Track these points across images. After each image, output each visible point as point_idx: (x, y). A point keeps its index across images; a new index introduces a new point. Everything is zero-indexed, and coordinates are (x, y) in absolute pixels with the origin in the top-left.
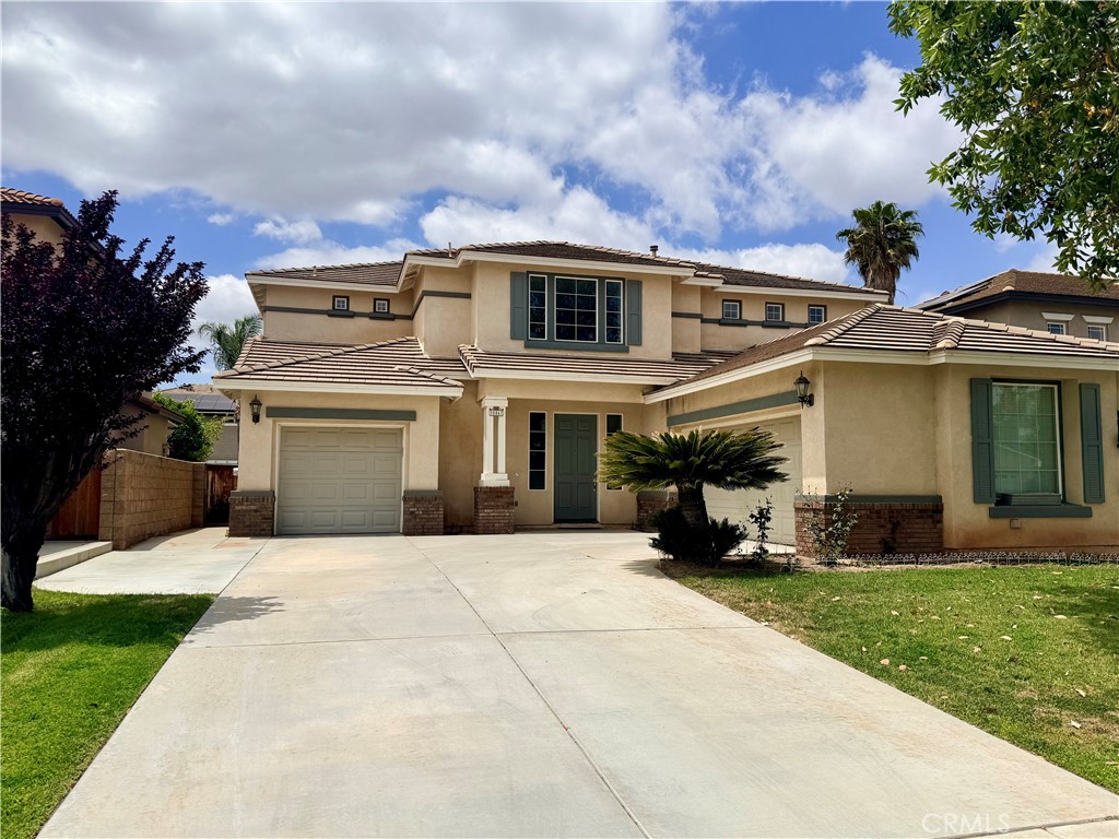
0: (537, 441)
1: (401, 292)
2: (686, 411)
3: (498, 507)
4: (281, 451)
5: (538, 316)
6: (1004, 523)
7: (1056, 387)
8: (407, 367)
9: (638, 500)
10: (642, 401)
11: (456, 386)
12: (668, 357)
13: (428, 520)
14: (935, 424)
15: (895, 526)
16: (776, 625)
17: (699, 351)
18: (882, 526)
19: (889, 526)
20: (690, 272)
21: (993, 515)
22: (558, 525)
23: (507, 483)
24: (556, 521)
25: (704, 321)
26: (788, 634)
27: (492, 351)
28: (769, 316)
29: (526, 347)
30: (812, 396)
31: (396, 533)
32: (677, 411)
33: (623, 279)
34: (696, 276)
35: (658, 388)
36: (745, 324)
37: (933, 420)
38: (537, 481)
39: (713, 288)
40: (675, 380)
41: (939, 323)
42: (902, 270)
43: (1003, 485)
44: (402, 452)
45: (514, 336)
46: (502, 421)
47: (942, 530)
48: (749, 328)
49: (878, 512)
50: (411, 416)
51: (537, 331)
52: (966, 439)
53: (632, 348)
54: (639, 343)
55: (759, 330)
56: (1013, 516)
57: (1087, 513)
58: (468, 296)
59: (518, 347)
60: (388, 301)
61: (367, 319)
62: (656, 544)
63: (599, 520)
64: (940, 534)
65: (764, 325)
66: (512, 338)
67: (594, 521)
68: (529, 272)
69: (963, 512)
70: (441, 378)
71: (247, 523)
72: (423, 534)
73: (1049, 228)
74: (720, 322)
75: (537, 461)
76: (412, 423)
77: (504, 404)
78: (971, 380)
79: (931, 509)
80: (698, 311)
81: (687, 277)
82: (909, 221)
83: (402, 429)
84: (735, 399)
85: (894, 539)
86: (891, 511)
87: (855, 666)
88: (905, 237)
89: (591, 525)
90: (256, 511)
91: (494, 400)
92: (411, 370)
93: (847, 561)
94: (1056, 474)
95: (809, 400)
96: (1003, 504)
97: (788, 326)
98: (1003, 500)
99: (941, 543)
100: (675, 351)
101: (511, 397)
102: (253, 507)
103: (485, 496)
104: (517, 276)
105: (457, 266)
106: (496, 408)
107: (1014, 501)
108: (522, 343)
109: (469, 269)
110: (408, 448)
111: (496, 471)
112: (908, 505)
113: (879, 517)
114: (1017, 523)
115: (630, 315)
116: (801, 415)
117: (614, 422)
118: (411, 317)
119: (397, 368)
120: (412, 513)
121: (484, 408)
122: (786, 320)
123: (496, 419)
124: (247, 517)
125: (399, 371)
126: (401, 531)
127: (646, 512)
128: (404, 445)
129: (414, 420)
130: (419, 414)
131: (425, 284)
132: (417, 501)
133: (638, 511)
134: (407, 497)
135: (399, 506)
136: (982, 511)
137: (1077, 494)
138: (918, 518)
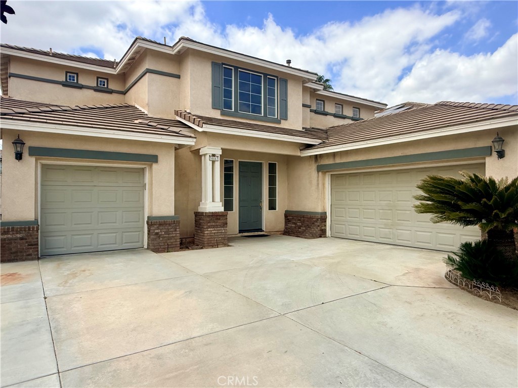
1: (118, 74)
3: (217, 226)
4: (42, 185)
5: (228, 94)
8: (147, 122)
9: (286, 216)
11: (190, 137)
12: (301, 129)
13: (169, 238)
17: (309, 127)
20: (316, 78)
22: (241, 234)
23: (222, 209)
24: (240, 231)
25: (311, 110)
27: (201, 115)
28: (336, 111)
29: (222, 114)
30: (503, 151)
31: (140, 248)
32: (327, 162)
33: (277, 77)
36: (326, 114)
38: (228, 205)
39: (318, 91)
40: (321, 141)
44: (144, 186)
45: (214, 107)
46: (218, 165)
48: (328, 116)
50: (154, 159)
51: (228, 105)
53: (282, 121)
54: (286, 119)
55: (332, 118)
58: (178, 77)
59: (216, 114)
60: (107, 79)
61: (92, 92)
63: (264, 229)
65: (334, 116)
67: (261, 230)
68: (222, 64)
70: (177, 130)
71: (14, 250)
74: (316, 112)
76: (154, 165)
77: (219, 152)
80: (310, 104)
81: (311, 81)
83: (143, 169)
89: (256, 233)
90: (22, 239)
91: (212, 149)
92: (150, 124)
95: (501, 154)
97: (343, 117)
100: (304, 126)
101: (224, 147)
102: (18, 236)
103: (208, 219)
104: (215, 65)
105: (173, 53)
106: (214, 155)
108: (220, 112)
109: (180, 58)
110: (151, 184)
111: (213, 201)
115: (281, 100)
116: (484, 164)
117: (272, 168)
118: (124, 93)
119: (136, 122)
120: (157, 234)
121: (205, 155)
122: (344, 114)
123: (213, 162)
124: (14, 245)
125: (140, 123)
126: (146, 247)
127: (295, 224)
128: (147, 181)
129: (156, 161)
130: (160, 158)
131: (147, 65)
132: (160, 225)
133: (286, 222)
134: (153, 223)
135: (143, 227)
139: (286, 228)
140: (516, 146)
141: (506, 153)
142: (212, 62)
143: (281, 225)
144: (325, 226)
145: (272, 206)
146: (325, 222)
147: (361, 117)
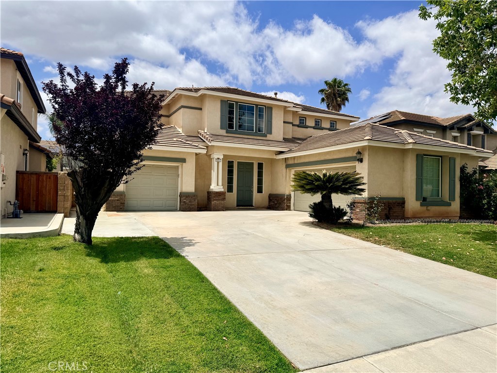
0: (230, 172)
1: (165, 105)
2: (296, 162)
3: (219, 200)
5: (231, 119)
6: (425, 208)
7: (440, 158)
8: (181, 139)
9: (269, 197)
10: (275, 158)
11: (204, 149)
12: (281, 139)
13: (191, 205)
14: (404, 171)
15: (390, 209)
16: (389, 246)
17: (291, 137)
18: (386, 209)
19: (388, 209)
20: (292, 105)
21: (422, 205)
22: (238, 207)
23: (223, 190)
24: (237, 206)
25: (293, 125)
26: (396, 249)
27: (213, 134)
28: (316, 124)
29: (227, 132)
31: (175, 210)
32: (291, 162)
33: (265, 106)
34: (294, 107)
35: (281, 152)
36: (307, 127)
37: (403, 169)
38: (230, 189)
39: (297, 112)
40: (289, 149)
41: (397, 132)
42: (342, 106)
43: (424, 195)
44: (178, 176)
45: (222, 128)
46: (221, 164)
47: (404, 210)
48: (309, 129)
49: (385, 204)
50: (183, 160)
51: (231, 126)
52: (414, 177)
53: (268, 135)
54: (271, 133)
55: (312, 130)
56: (427, 206)
57: (449, 205)
58: (201, 109)
59: (223, 132)
62: (311, 216)
63: (254, 205)
64: (404, 212)
65: (314, 128)
66: (221, 129)
67: (252, 206)
68: (228, 101)
69: (412, 204)
70: (197, 145)
71: (114, 206)
72: (190, 211)
74: (298, 126)
75: (230, 181)
76: (184, 163)
77: (221, 157)
78: (417, 155)
79: (401, 203)
80: (291, 121)
81: (289, 107)
83: (178, 166)
85: (389, 214)
86: (389, 203)
87: (434, 260)
88: (344, 93)
89: (251, 207)
90: (118, 200)
91: (217, 155)
92: (182, 141)
93: (378, 222)
94: (439, 190)
95: (361, 160)
96: (424, 201)
97: (322, 129)
98: (425, 199)
99: (404, 215)
100: (285, 137)
101: (225, 154)
102: (117, 198)
103: (214, 195)
104: (223, 102)
105: (198, 96)
106: (218, 159)
107: (428, 200)
108: (225, 131)
109: (203, 97)
110: (182, 174)
111: (218, 185)
112: (394, 201)
113: (385, 206)
114: (429, 208)
115: (268, 121)
116: (356, 166)
117: (260, 166)
118: (168, 116)
119: (175, 139)
120: (184, 202)
121: (214, 158)
122: (322, 126)
123: (218, 163)
124: (114, 203)
125: (177, 140)
126: (178, 209)
127: (274, 202)
128: (180, 173)
129: (185, 162)
130: (187, 160)
131: (183, 102)
132: (187, 197)
133: (269, 202)
134: (182, 195)
135: (177, 199)
136: (418, 203)
137: (446, 198)
138: (397, 206)
139: (269, 205)
140: (367, 156)
141: (364, 160)
142: (221, 100)
143: (266, 204)
144: (290, 203)
145: (260, 190)
146: (290, 200)
147: (337, 128)
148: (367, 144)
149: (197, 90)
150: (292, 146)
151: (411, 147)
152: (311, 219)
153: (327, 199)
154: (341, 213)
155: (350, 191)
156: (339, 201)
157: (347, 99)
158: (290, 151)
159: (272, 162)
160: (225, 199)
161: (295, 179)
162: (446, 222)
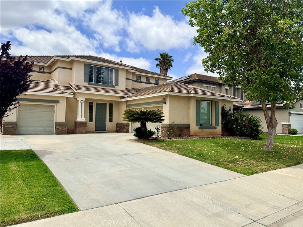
0: (91, 109)
1: (48, 66)
2: (132, 104)
3: (82, 127)
4: (18, 111)
5: (91, 76)
6: (201, 130)
7: (211, 102)
8: (56, 88)
9: (117, 125)
10: (120, 100)
11: (71, 94)
12: (125, 90)
13: (63, 130)
14: (189, 109)
15: (181, 131)
16: (170, 151)
17: (131, 88)
18: (179, 131)
19: (180, 131)
20: (131, 69)
21: (199, 128)
22: (96, 132)
23: (85, 121)
24: (96, 131)
25: (132, 81)
26: (174, 152)
27: (79, 85)
28: (147, 81)
29: (88, 84)
30: (166, 102)
31: (53, 134)
32: (129, 103)
33: (114, 69)
34: (132, 70)
35: (124, 97)
36: (141, 82)
37: (188, 108)
38: (91, 120)
39: (135, 73)
40: (128, 95)
41: (188, 87)
43: (201, 122)
44: (54, 111)
45: (85, 81)
46: (83, 104)
47: (190, 131)
48: (142, 83)
49: (178, 128)
50: (58, 102)
51: (91, 80)
52: (195, 112)
53: (116, 87)
54: (118, 85)
55: (144, 84)
56: (203, 129)
57: (215, 128)
58: (71, 69)
59: (86, 84)
60: (43, 68)
61: (37, 73)
62: (135, 135)
63: (107, 130)
64: (189, 133)
65: (146, 83)
67: (105, 130)
68: (89, 64)
69: (194, 128)
70: (67, 92)
71: (9, 131)
72: (62, 134)
73: (217, 71)
74: (136, 81)
75: (91, 115)
76: (58, 104)
77: (84, 100)
78: (196, 100)
79: (188, 127)
80: (131, 78)
81: (129, 70)
82: (171, 58)
83: (54, 105)
84: (146, 101)
85: (181, 134)
86: (181, 127)
87: (190, 157)
88: (170, 62)
89: (104, 131)
90: (12, 128)
91: (81, 98)
92: (57, 89)
93: (173, 138)
94: (210, 120)
95: (165, 103)
96: (201, 126)
97: (151, 83)
98: (201, 125)
99: (189, 134)
100: (127, 88)
101: (86, 98)
102: (11, 127)
103: (79, 124)
104: (86, 65)
105: (69, 61)
106: (82, 101)
107: (203, 125)
108: (87, 83)
109: (72, 62)
110: (57, 111)
111: (81, 117)
112: (184, 126)
113: (178, 129)
114: (204, 130)
115: (116, 78)
116: (163, 106)
117: (111, 106)
118: (50, 73)
119: (52, 88)
120: (58, 128)
121: (79, 100)
122: (150, 82)
123: (82, 103)
124: (9, 129)
125: (54, 89)
126: (54, 133)
127: (119, 128)
128: (55, 110)
130: (60, 102)
131: (59, 65)
132: (60, 125)
133: (117, 128)
134: (57, 124)
135: (54, 126)
136: (197, 127)
137: (214, 124)
138: (186, 129)
139: (117, 130)
140: (168, 101)
141: (167, 102)
142: (84, 64)
143: (115, 129)
144: (129, 128)
145: (111, 121)
146: (129, 127)
147: (159, 83)
148: (167, 94)
149: (68, 57)
150: (131, 93)
151: (192, 96)
152: (135, 138)
153: (144, 125)
154: (151, 133)
155: (155, 121)
156: (151, 126)
157: (171, 66)
158: (129, 97)
159: (118, 103)
160: (86, 126)
161: (125, 113)
162: (211, 138)
